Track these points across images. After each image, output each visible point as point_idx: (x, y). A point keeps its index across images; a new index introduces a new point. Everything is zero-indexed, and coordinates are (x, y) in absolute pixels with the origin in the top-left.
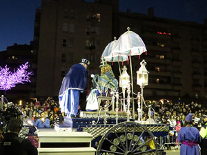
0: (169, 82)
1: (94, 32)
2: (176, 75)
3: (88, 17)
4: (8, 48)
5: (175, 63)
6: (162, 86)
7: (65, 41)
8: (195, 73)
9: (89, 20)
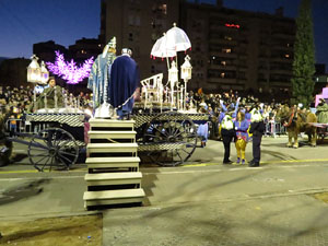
0: (234, 77)
1: (160, 25)
2: (241, 70)
3: (154, 9)
4: (77, 42)
5: (241, 57)
6: (227, 81)
7: (131, 35)
8: (261, 67)
9: (155, 12)
